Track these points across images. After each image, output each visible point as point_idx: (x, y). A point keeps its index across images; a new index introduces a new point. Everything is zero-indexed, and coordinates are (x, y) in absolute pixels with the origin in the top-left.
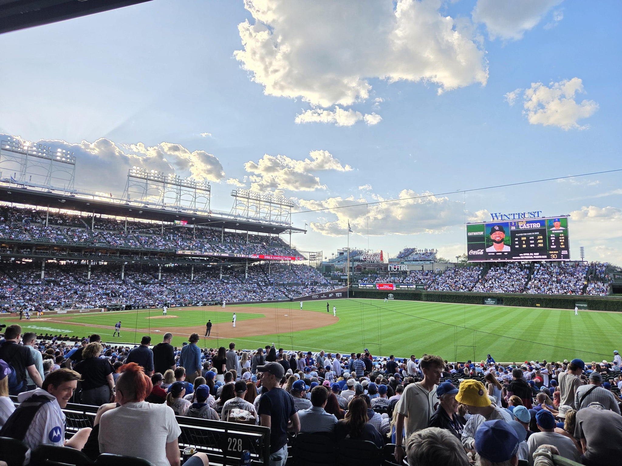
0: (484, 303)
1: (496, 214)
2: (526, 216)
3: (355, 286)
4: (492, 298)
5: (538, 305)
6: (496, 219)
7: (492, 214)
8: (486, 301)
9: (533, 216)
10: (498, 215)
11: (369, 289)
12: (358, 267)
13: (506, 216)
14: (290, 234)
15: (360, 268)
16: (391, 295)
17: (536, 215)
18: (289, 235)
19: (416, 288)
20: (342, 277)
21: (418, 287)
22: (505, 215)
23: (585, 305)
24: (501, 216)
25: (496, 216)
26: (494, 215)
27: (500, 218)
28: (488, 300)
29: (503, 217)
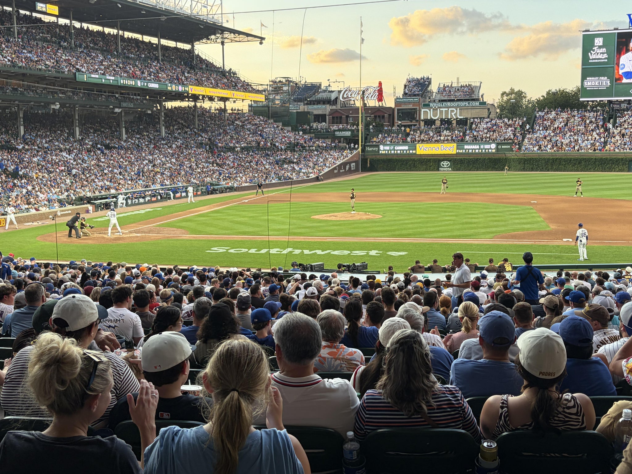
3: (371, 149)
11: (400, 154)
12: (336, 115)
14: (223, 43)
15: (339, 115)
16: (445, 164)
18: (220, 45)
19: (497, 148)
20: (337, 134)
21: (500, 147)
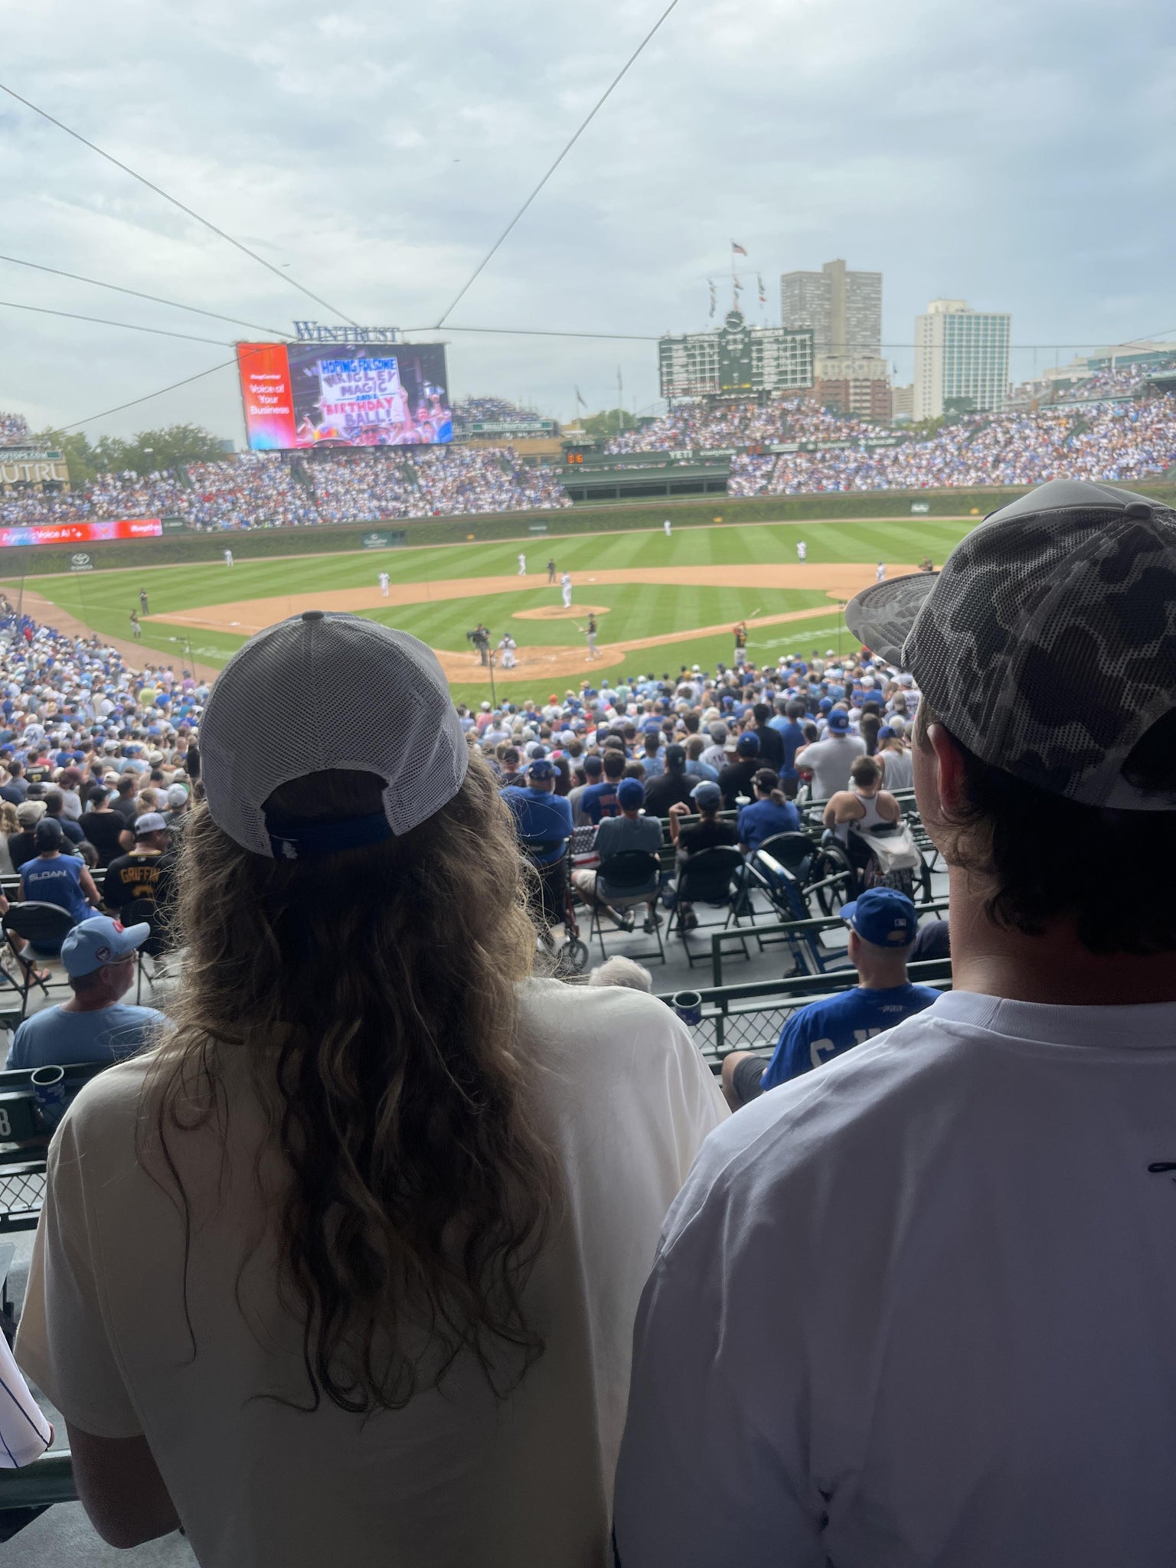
0: (363, 546)
1: (306, 323)
2: (372, 336)
4: (380, 532)
5: (471, 537)
6: (306, 336)
7: (297, 323)
8: (367, 542)
9: (382, 338)
10: (311, 326)
13: (329, 330)
16: (80, 558)
17: (389, 334)
19: (164, 529)
21: (166, 525)
22: (326, 329)
23: (544, 528)
24: (319, 329)
25: (307, 329)
26: (302, 326)
27: (315, 334)
28: (370, 539)
29: (323, 333)
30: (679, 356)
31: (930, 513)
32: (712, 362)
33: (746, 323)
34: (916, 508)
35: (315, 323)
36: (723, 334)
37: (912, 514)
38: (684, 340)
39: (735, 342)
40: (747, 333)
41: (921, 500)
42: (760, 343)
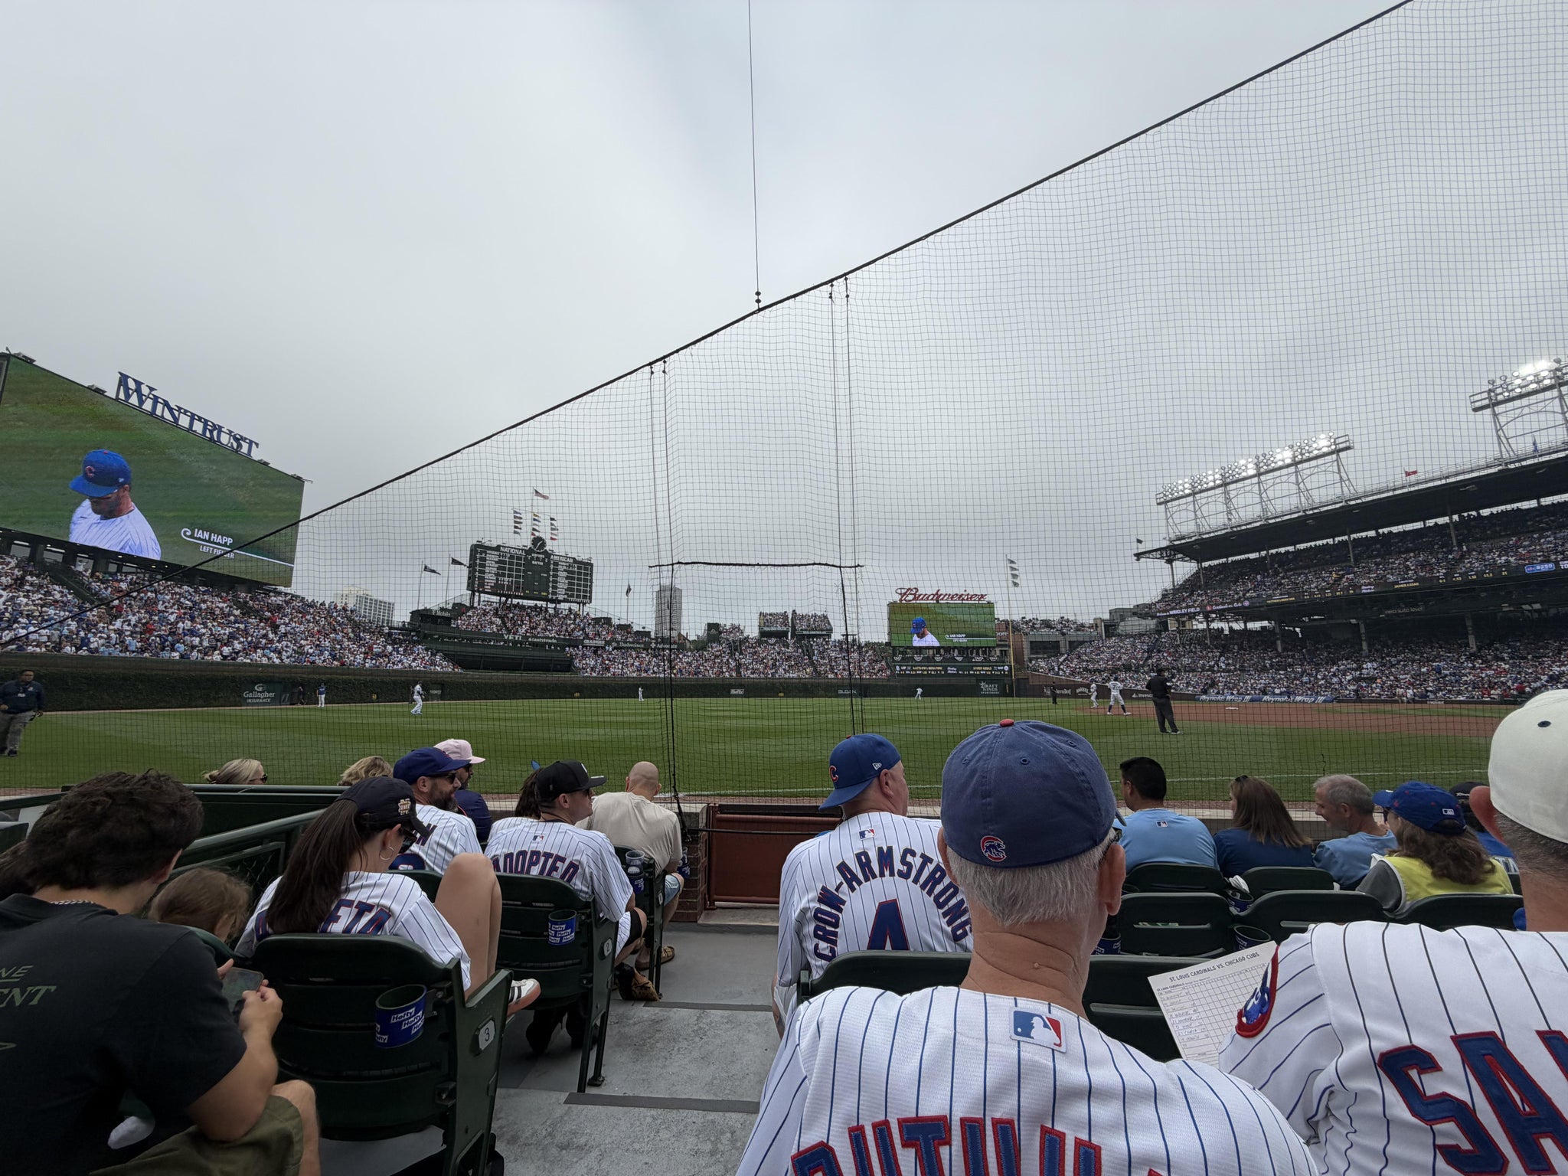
0: (244, 701)
1: (138, 384)
2: (224, 436)
4: (264, 682)
6: (132, 399)
7: (124, 377)
8: (248, 695)
9: (236, 445)
10: (145, 391)
13: (171, 410)
17: (244, 444)
22: (166, 404)
24: (156, 399)
25: (138, 391)
26: (132, 385)
27: (149, 405)
29: (160, 407)
30: (492, 558)
31: (744, 696)
32: (518, 571)
33: (547, 548)
34: (733, 692)
35: (151, 389)
36: (529, 552)
37: (729, 696)
38: (498, 548)
39: (538, 559)
40: (548, 555)
41: (736, 687)
42: (556, 564)
